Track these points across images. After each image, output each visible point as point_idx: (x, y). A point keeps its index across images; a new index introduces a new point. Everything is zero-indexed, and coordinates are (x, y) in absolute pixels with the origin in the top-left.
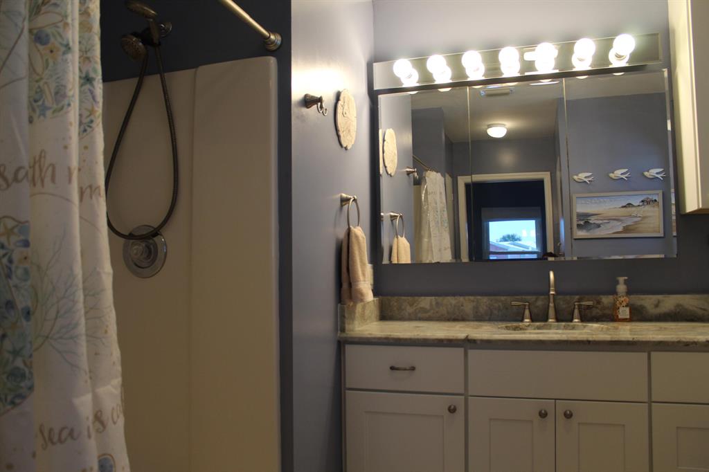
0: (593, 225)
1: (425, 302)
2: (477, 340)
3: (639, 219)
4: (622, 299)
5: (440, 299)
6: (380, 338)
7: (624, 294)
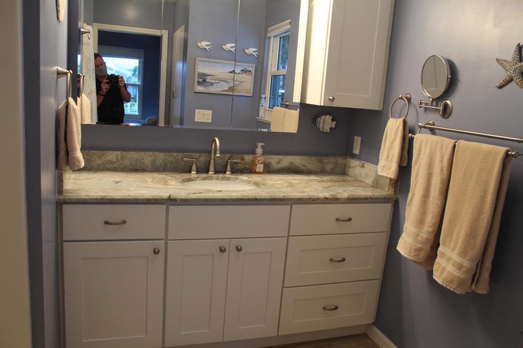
0: (208, 84)
1: (112, 156)
2: (177, 199)
3: (238, 83)
4: (260, 158)
5: (125, 153)
6: (96, 199)
7: (260, 155)
